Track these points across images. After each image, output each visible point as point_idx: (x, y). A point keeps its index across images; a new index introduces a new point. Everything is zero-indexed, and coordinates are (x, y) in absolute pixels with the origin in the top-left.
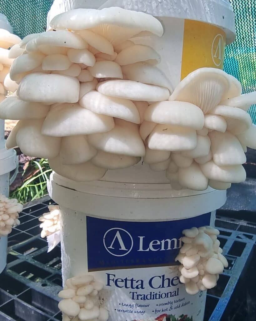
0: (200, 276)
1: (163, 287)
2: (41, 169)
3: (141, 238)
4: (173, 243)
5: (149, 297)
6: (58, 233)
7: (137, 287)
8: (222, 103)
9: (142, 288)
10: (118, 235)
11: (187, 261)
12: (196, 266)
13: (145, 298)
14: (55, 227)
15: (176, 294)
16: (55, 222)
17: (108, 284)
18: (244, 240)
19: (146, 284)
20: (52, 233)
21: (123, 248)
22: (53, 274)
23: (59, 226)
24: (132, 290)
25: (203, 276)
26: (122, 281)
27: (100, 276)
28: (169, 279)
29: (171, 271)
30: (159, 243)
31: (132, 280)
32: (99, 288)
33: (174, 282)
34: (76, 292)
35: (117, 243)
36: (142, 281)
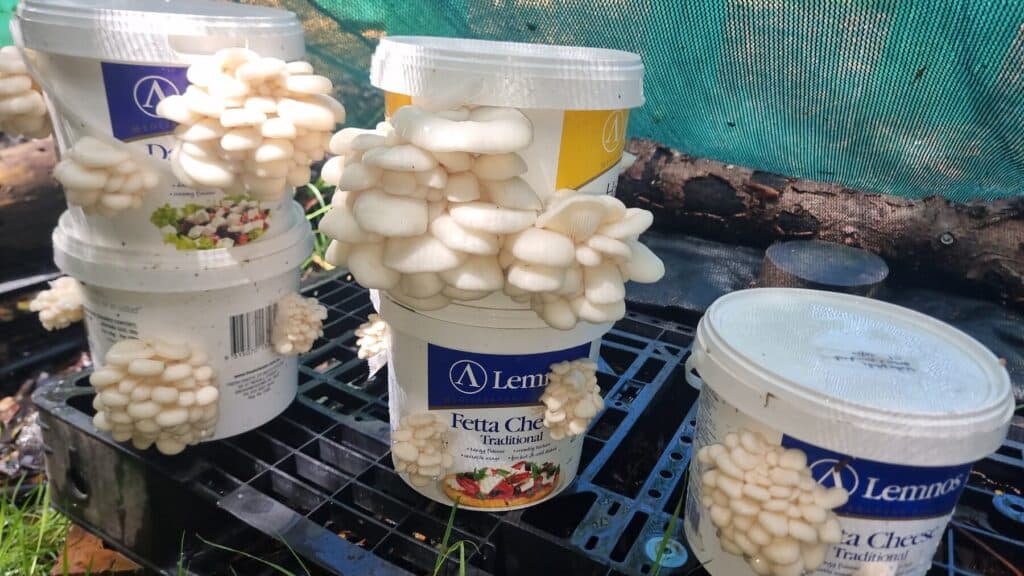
0: (568, 420)
1: (523, 430)
2: (320, 197)
3: (498, 374)
4: (537, 380)
5: (504, 442)
6: (383, 353)
7: (490, 430)
8: (597, 232)
9: (497, 430)
10: (468, 369)
11: (552, 403)
12: (563, 408)
13: (500, 442)
14: (379, 345)
15: (539, 438)
16: (380, 338)
17: (454, 426)
18: (665, 356)
19: (502, 427)
20: (374, 354)
21: (474, 384)
22: (370, 404)
23: (386, 343)
24: (485, 434)
25: (571, 420)
26: (472, 422)
27: (444, 416)
28: (530, 422)
29: (533, 412)
30: (519, 379)
31: (484, 422)
32: (441, 430)
33: (537, 425)
34: (414, 434)
35: (467, 379)
36: (497, 424)
